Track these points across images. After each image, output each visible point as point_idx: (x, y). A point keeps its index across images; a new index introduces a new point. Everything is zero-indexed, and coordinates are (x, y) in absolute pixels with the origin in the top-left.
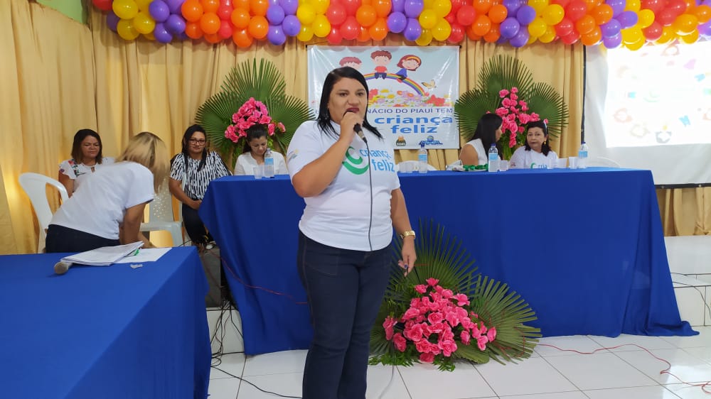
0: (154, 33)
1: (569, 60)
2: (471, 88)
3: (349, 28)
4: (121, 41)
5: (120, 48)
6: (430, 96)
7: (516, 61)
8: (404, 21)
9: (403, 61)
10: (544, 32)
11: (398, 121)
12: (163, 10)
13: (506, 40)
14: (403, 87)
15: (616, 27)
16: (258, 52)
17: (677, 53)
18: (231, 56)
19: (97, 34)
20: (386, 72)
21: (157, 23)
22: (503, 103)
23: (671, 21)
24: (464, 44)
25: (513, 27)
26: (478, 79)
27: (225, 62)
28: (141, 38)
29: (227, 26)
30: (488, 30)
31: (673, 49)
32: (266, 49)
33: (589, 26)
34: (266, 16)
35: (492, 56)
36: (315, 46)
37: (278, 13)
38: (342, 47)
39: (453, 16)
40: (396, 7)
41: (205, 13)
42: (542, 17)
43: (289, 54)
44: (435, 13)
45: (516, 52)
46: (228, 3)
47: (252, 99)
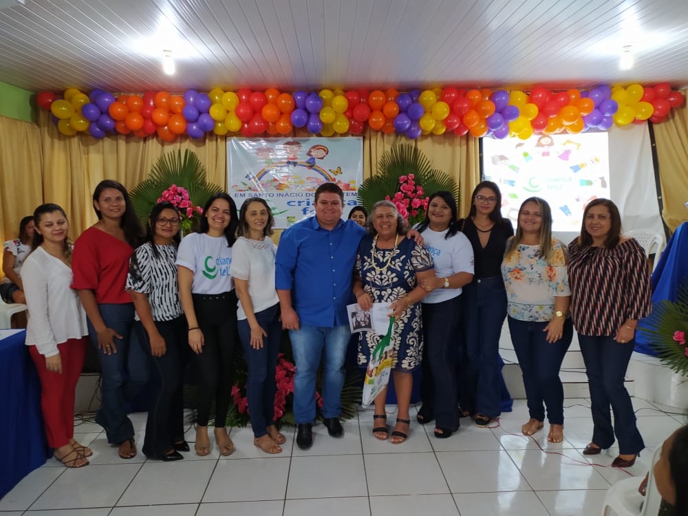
0: (89, 129)
1: (464, 147)
2: (374, 173)
3: (256, 124)
4: (62, 136)
5: (65, 141)
6: (337, 181)
7: (416, 150)
8: (304, 118)
9: (312, 150)
10: (433, 125)
11: (308, 204)
12: (93, 111)
13: (400, 132)
14: (312, 173)
15: (499, 120)
16: (182, 144)
17: (552, 144)
18: (160, 146)
19: (44, 130)
20: (296, 161)
21: (91, 122)
22: (401, 188)
24: (367, 135)
25: (407, 123)
26: (379, 166)
27: (154, 152)
28: (80, 134)
29: (150, 124)
30: (382, 124)
32: (190, 141)
33: (473, 120)
34: (182, 114)
35: (394, 145)
36: (235, 138)
37: (193, 112)
38: (258, 138)
39: (350, 112)
40: (299, 104)
41: (130, 112)
42: (431, 112)
43: (210, 145)
44: (334, 110)
45: (416, 142)
46: (152, 103)
47: (174, 186)
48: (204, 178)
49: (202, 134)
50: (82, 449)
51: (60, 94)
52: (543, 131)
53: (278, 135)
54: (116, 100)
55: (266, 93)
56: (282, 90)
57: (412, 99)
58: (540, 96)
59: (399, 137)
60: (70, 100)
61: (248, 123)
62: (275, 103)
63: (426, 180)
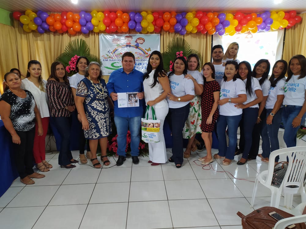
0: (37, 29)
1: (205, 40)
2: (165, 51)
3: (112, 27)
4: (25, 33)
5: (26, 34)
6: (148, 54)
7: (184, 40)
8: (134, 24)
9: (137, 40)
10: (192, 29)
12: (39, 21)
13: (177, 32)
14: (138, 50)
15: (221, 27)
16: (79, 36)
18: (69, 37)
19: (17, 29)
20: (130, 45)
21: (38, 26)
23: (246, 24)
24: (162, 33)
25: (180, 27)
26: (167, 47)
27: (66, 40)
28: (33, 31)
29: (65, 27)
30: (169, 28)
31: (250, 36)
32: (82, 35)
33: (210, 26)
34: (79, 22)
35: (174, 38)
36: (102, 34)
37: (84, 22)
38: (113, 34)
39: (155, 22)
40: (131, 18)
41: (55, 21)
42: (191, 23)
43: (91, 37)
44: (148, 21)
45: (184, 36)
46: (65, 17)
47: (76, 55)
48: (89, 52)
49: (88, 32)
50: (48, 165)
51: (23, 13)
52: (240, 32)
53: (122, 33)
54: (49, 16)
55: (117, 13)
56: (124, 12)
57: (183, 16)
58: (239, 16)
59: (176, 34)
60: (28, 15)
61: (109, 27)
62: (121, 18)
63: (188, 54)
